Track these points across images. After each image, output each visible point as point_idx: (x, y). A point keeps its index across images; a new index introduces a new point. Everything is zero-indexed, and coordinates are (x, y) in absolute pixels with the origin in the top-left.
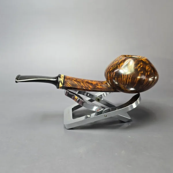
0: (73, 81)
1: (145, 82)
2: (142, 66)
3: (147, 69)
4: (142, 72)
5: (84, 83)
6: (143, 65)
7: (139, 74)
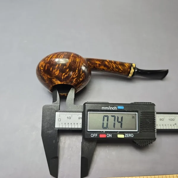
0: (122, 69)
1: (63, 56)
2: (64, 74)
3: (58, 71)
4: (65, 67)
5: (112, 67)
6: (62, 76)
7: (68, 65)
